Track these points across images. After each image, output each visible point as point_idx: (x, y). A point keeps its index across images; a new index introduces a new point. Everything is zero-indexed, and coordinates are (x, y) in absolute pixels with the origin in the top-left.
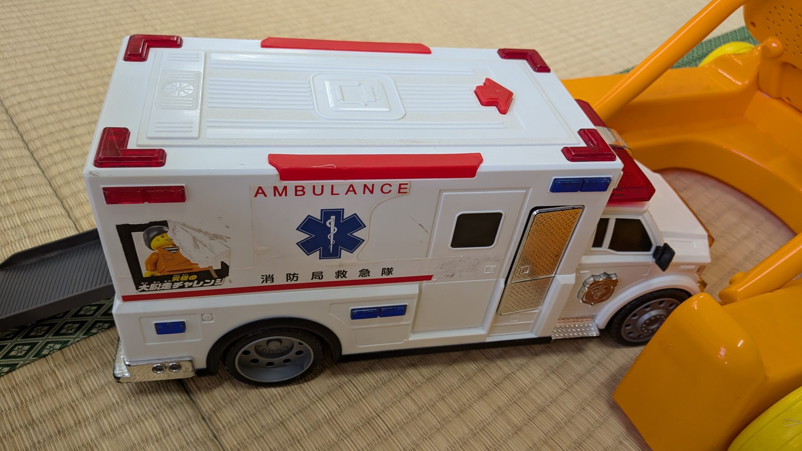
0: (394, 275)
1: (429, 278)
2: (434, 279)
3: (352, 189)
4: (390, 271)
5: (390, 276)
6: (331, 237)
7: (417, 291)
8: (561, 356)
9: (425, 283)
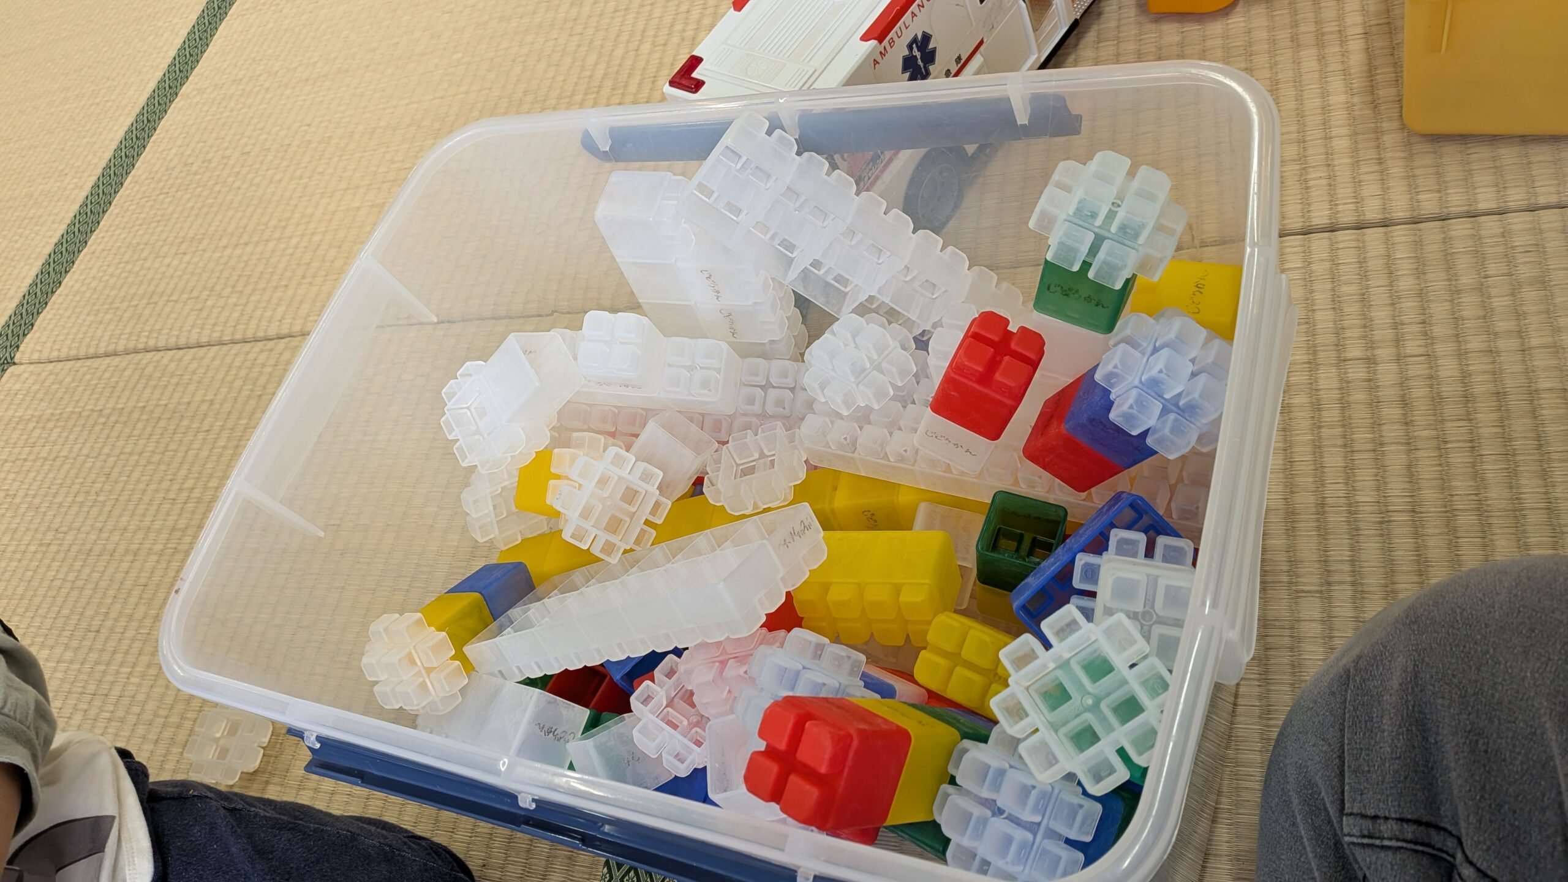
0: (964, 58)
1: (981, 42)
2: (985, 40)
3: (914, 15)
4: (959, 58)
5: (962, 62)
6: (920, 62)
7: (982, 59)
8: (1092, 29)
9: (982, 48)
